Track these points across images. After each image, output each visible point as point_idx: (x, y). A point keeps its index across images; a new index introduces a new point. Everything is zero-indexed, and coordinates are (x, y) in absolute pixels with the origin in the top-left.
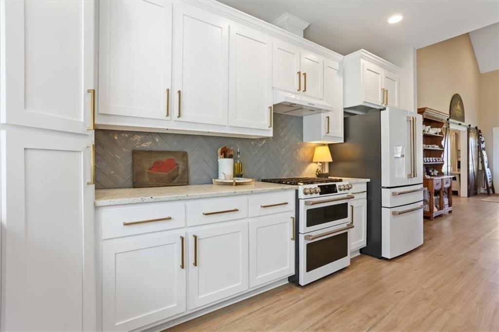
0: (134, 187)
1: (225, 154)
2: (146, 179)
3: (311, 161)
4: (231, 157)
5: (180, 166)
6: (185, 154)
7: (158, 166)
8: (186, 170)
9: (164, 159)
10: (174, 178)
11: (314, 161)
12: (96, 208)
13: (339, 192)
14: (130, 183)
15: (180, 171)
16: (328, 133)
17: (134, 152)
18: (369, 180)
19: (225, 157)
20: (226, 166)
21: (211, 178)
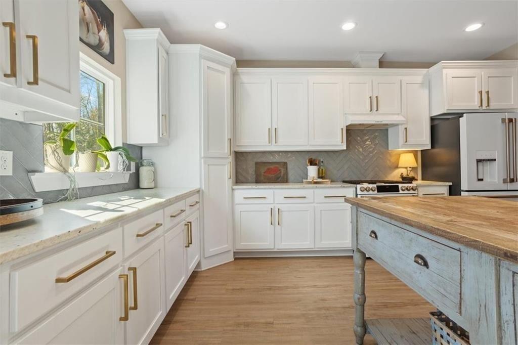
0: (256, 183)
1: (312, 163)
2: (262, 178)
3: (397, 167)
4: (315, 165)
5: (282, 171)
6: (285, 164)
7: (269, 171)
8: (286, 173)
9: (272, 167)
10: (278, 179)
11: (399, 166)
12: (233, 189)
13: (401, 192)
14: (254, 180)
15: (282, 174)
16: (406, 142)
17: (256, 163)
18: (451, 184)
19: (311, 165)
20: (312, 171)
21: (302, 178)
